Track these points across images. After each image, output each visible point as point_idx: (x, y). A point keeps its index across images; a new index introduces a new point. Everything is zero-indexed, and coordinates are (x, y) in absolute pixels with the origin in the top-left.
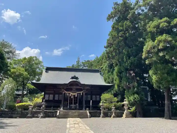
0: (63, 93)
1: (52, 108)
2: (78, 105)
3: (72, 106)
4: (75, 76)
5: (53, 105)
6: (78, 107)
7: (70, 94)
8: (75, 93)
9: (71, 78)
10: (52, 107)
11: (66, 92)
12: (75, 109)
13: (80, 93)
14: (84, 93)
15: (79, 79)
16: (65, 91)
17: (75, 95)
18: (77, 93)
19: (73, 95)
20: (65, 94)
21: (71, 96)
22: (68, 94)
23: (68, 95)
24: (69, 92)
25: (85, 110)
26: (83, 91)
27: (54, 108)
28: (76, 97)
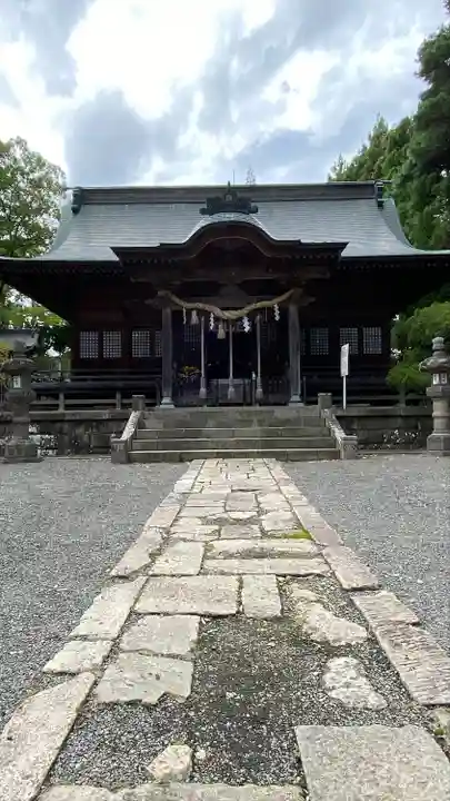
0: (169, 311)
1: (117, 399)
2: (259, 380)
3: (228, 386)
4: (229, 193)
5: (120, 384)
6: (260, 390)
7: (207, 314)
8: (241, 308)
9: (203, 212)
11: (182, 303)
12: (246, 400)
13: (271, 310)
14: (293, 309)
15: (255, 211)
16: (177, 300)
17: (241, 319)
18: (253, 306)
19: (226, 321)
20: (177, 315)
21: (216, 327)
22: (194, 313)
23: (195, 320)
24: (201, 305)
25: (301, 405)
26: (289, 298)
27: (125, 401)
28: (246, 330)
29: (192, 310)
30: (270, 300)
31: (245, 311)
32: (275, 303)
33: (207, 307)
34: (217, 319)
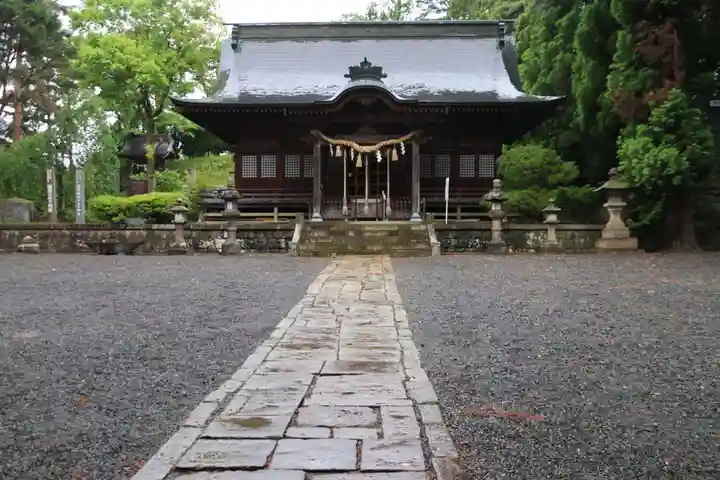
0: (319, 146)
1: (275, 214)
2: (388, 200)
3: (364, 204)
4: (366, 62)
5: (277, 200)
6: (389, 208)
7: (348, 149)
8: (375, 144)
9: (346, 76)
10: (276, 210)
11: (330, 140)
12: (378, 216)
13: (398, 147)
15: (385, 76)
16: (325, 138)
17: (374, 152)
19: (364, 155)
20: (325, 148)
21: (355, 158)
22: (339, 148)
23: (339, 153)
24: (344, 142)
25: (420, 220)
26: (412, 138)
27: (282, 214)
28: (379, 161)
29: (338, 146)
30: (397, 138)
31: (378, 146)
32: (401, 141)
33: (349, 143)
34: (356, 153)
